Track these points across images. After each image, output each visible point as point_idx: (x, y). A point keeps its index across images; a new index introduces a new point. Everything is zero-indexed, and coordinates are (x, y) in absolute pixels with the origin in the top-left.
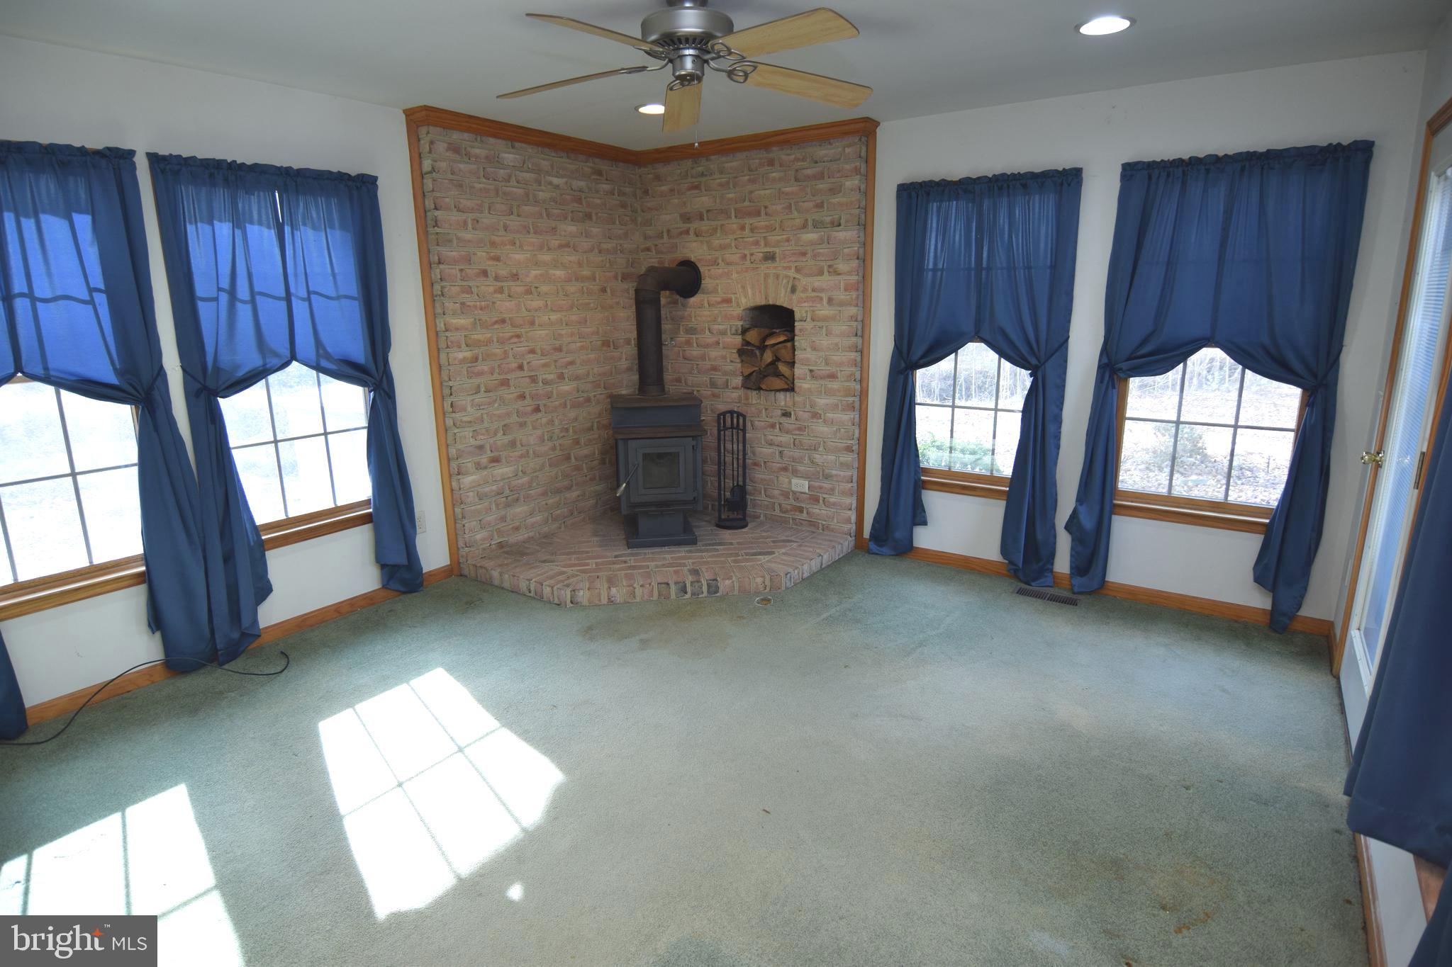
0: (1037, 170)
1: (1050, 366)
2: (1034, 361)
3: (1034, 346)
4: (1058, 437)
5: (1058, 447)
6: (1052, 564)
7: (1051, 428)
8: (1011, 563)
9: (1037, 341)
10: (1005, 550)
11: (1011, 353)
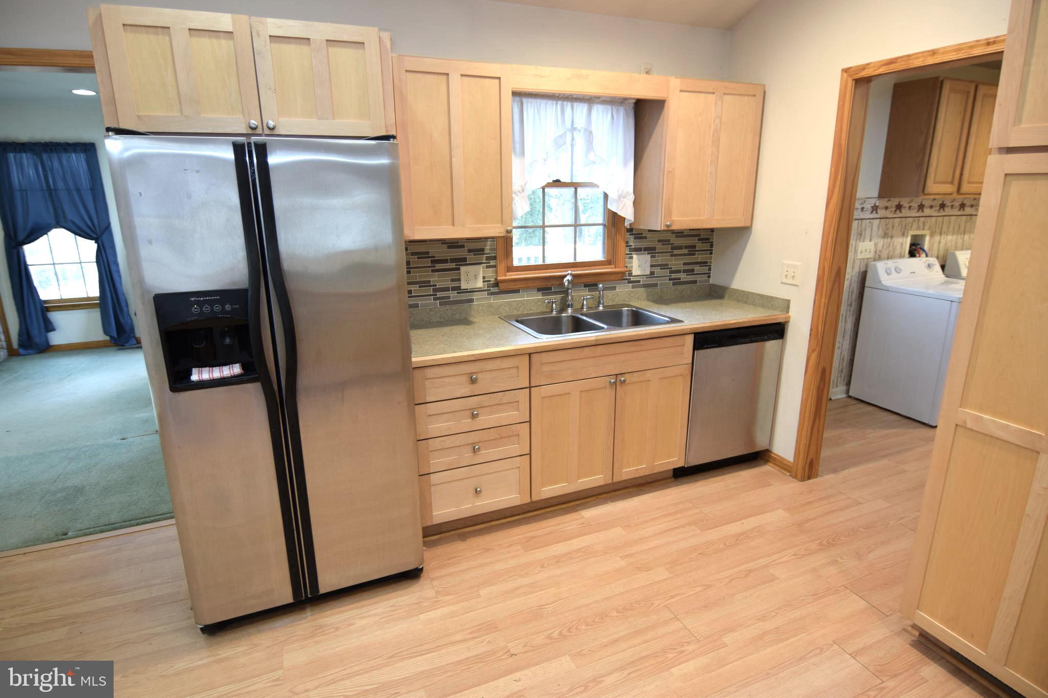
0: (70, 142)
1: (105, 237)
2: (94, 236)
3: (93, 228)
4: (118, 271)
5: (120, 276)
6: (134, 333)
7: (113, 268)
8: (111, 337)
9: (94, 225)
10: (106, 332)
11: (80, 232)
